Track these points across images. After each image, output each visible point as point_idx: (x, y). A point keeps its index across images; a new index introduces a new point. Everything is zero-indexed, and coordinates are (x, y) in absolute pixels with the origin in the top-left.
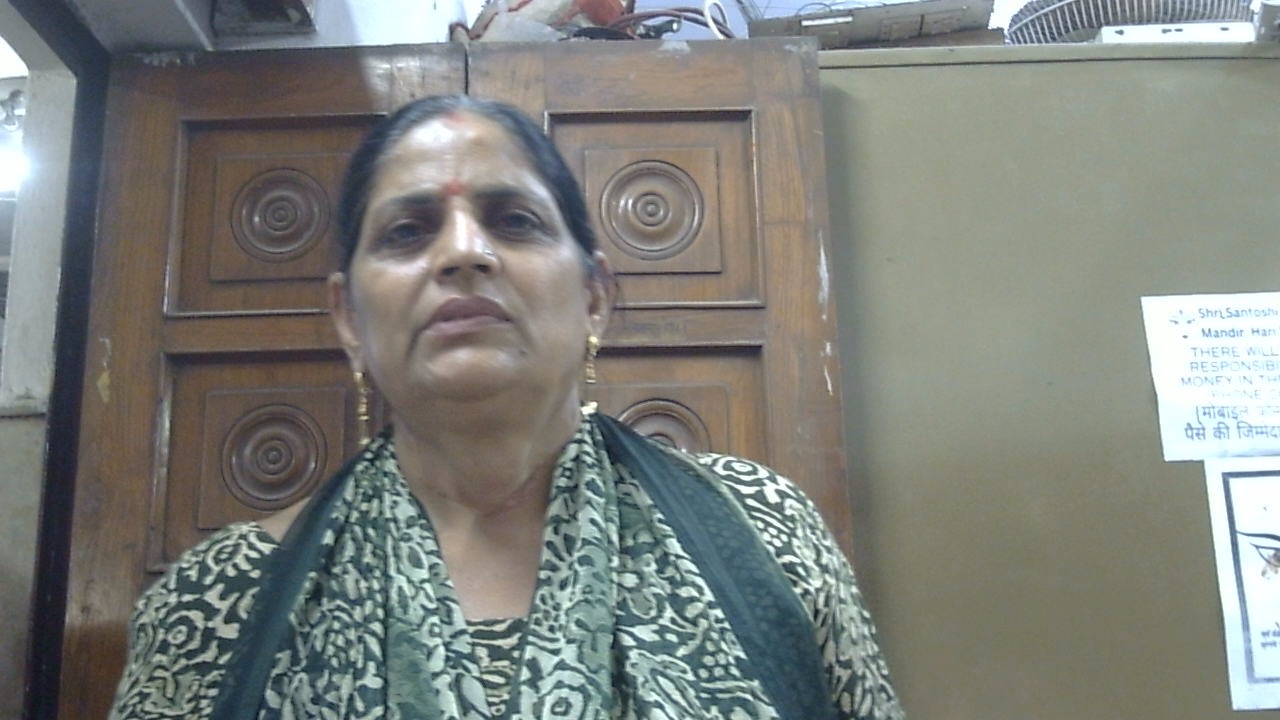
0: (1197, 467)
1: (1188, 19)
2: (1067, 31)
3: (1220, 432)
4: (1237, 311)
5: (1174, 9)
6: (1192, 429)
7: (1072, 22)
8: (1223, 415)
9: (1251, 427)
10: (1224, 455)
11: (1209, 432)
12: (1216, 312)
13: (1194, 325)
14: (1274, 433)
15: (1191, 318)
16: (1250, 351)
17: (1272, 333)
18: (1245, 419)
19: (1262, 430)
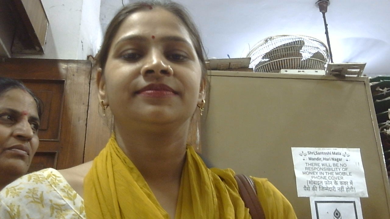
0: (308, 199)
1: (306, 69)
2: (271, 70)
3: (314, 189)
4: (319, 153)
5: (302, 66)
6: (306, 187)
7: (272, 67)
8: (315, 184)
9: (323, 188)
10: (315, 196)
11: (311, 189)
12: (313, 153)
13: (306, 156)
14: (330, 190)
15: (305, 154)
16: (323, 165)
17: (329, 160)
18: (322, 185)
19: (327, 189)
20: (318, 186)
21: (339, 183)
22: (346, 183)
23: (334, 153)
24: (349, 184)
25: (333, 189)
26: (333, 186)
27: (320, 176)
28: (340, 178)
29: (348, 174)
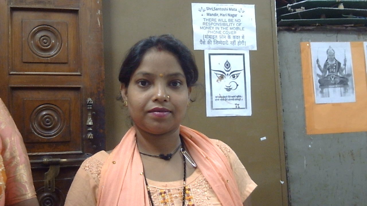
0: (202, 52)
3: (209, 43)
4: (217, 8)
6: (202, 41)
8: (210, 38)
9: (217, 41)
10: (209, 49)
11: (206, 42)
13: (205, 12)
14: (223, 43)
15: (204, 10)
16: (219, 20)
17: (226, 15)
18: (216, 39)
19: (220, 42)
20: (213, 40)
21: (232, 37)
22: (238, 37)
23: (230, 9)
24: (241, 37)
25: (226, 43)
26: (226, 39)
27: (216, 31)
28: (233, 33)
29: (241, 29)
